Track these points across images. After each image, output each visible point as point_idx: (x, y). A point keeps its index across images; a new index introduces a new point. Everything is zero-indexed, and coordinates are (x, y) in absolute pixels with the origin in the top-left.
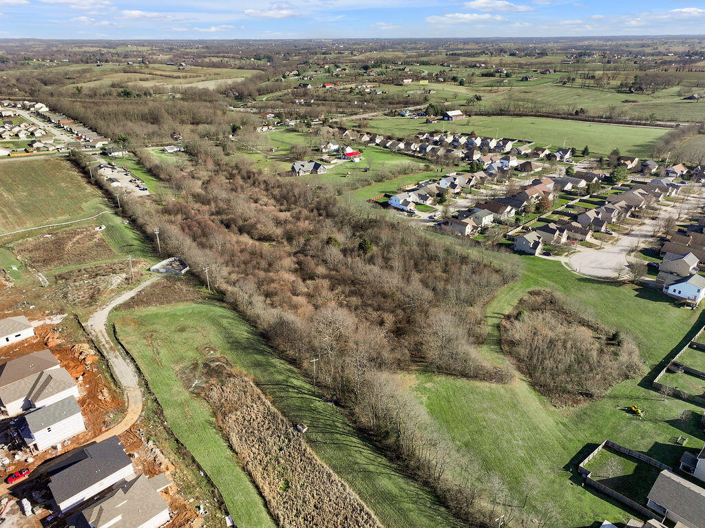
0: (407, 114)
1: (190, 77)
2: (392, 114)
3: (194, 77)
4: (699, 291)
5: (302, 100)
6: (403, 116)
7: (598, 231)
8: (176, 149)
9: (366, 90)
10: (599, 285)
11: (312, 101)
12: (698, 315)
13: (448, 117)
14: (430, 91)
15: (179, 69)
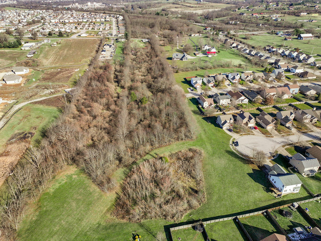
0: (281, 33)
1: (198, 7)
2: (272, 33)
3: (200, 7)
4: (283, 186)
5: (233, 22)
6: (277, 34)
7: (283, 125)
8: (147, 41)
9: (273, 18)
10: (234, 159)
11: (238, 23)
12: (273, 203)
13: (301, 37)
14: (313, 20)
15: (198, 3)
